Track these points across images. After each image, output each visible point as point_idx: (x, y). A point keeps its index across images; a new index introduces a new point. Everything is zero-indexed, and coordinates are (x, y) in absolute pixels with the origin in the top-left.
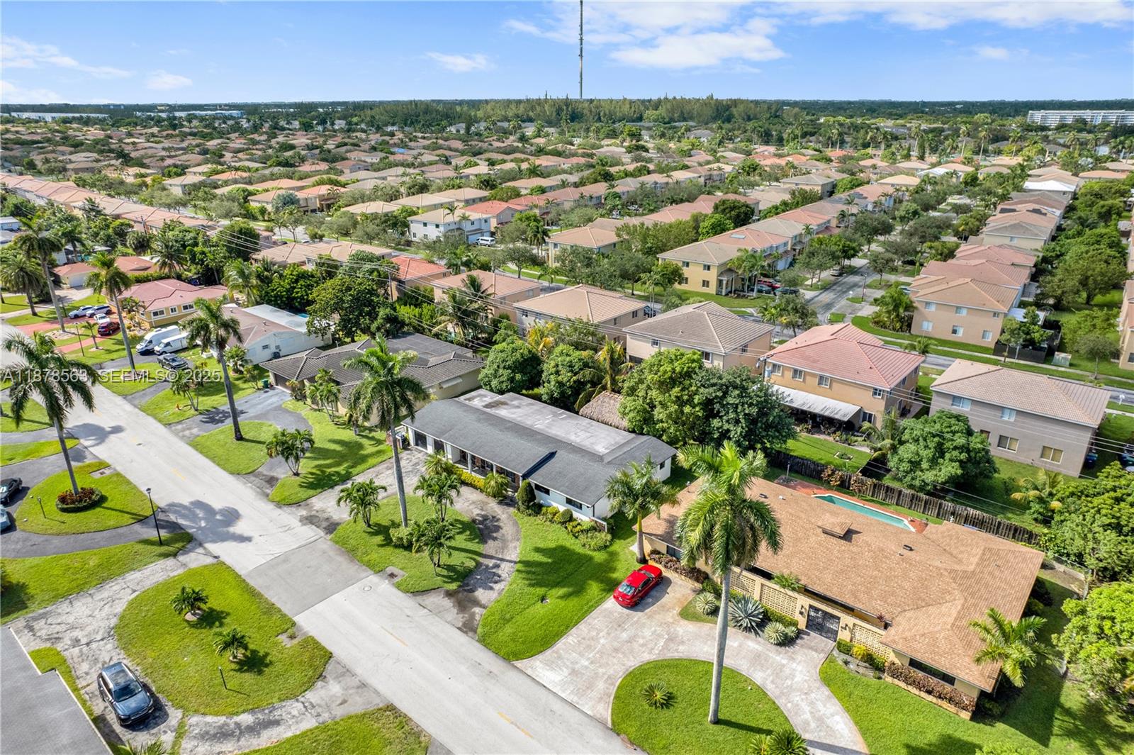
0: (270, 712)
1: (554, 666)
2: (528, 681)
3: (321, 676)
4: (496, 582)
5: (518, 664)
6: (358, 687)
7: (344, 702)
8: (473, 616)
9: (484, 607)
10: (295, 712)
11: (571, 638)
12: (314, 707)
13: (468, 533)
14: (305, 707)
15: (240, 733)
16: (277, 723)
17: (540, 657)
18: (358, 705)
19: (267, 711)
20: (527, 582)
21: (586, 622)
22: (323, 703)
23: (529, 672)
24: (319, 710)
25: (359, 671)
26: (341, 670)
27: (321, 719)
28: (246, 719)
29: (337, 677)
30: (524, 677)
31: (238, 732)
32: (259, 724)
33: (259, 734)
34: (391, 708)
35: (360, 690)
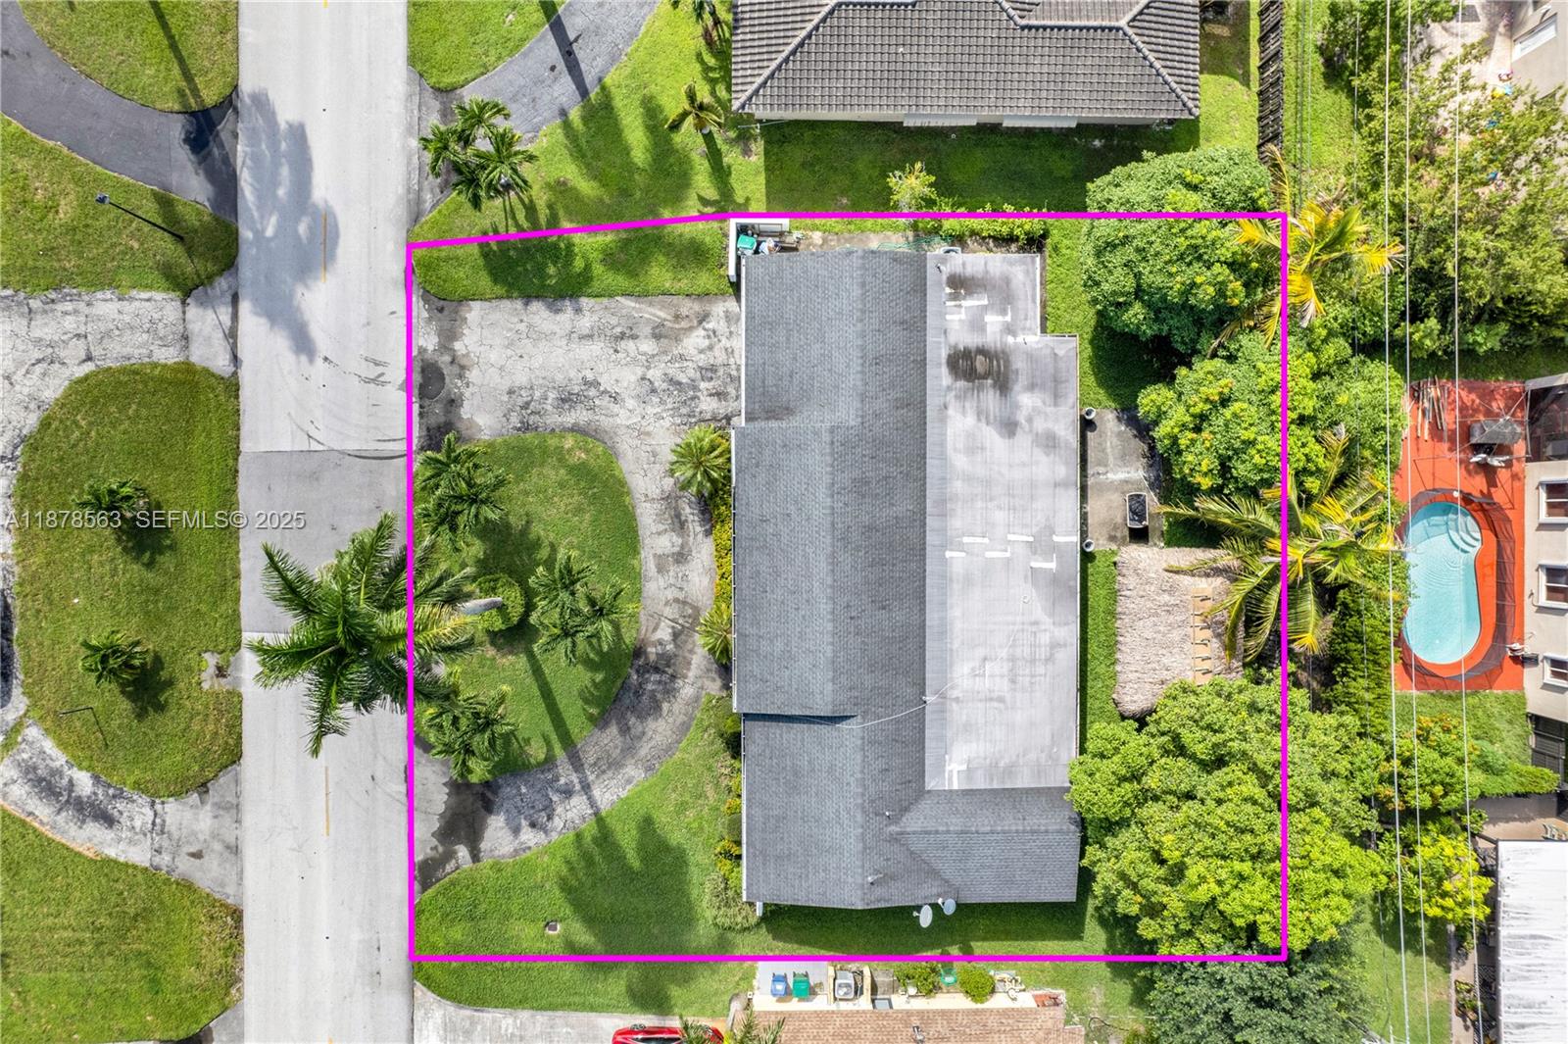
0: (114, 797)
1: (450, 1036)
2: (404, 1026)
3: (203, 788)
4: (533, 825)
5: (420, 990)
6: (228, 847)
7: (198, 855)
8: (449, 855)
9: (475, 857)
10: (138, 824)
11: (510, 1021)
12: (162, 832)
13: (599, 677)
14: (154, 824)
15: (68, 801)
16: (109, 821)
17: (450, 1008)
18: (208, 875)
19: (111, 791)
20: (564, 870)
21: (551, 1019)
22: (176, 835)
23: (419, 1015)
24: (166, 844)
25: (248, 819)
26: (231, 798)
27: (157, 860)
28: (84, 783)
29: (218, 806)
30: (406, 1018)
31: (63, 799)
32: (92, 805)
33: (83, 822)
34: (237, 915)
35: (226, 854)
